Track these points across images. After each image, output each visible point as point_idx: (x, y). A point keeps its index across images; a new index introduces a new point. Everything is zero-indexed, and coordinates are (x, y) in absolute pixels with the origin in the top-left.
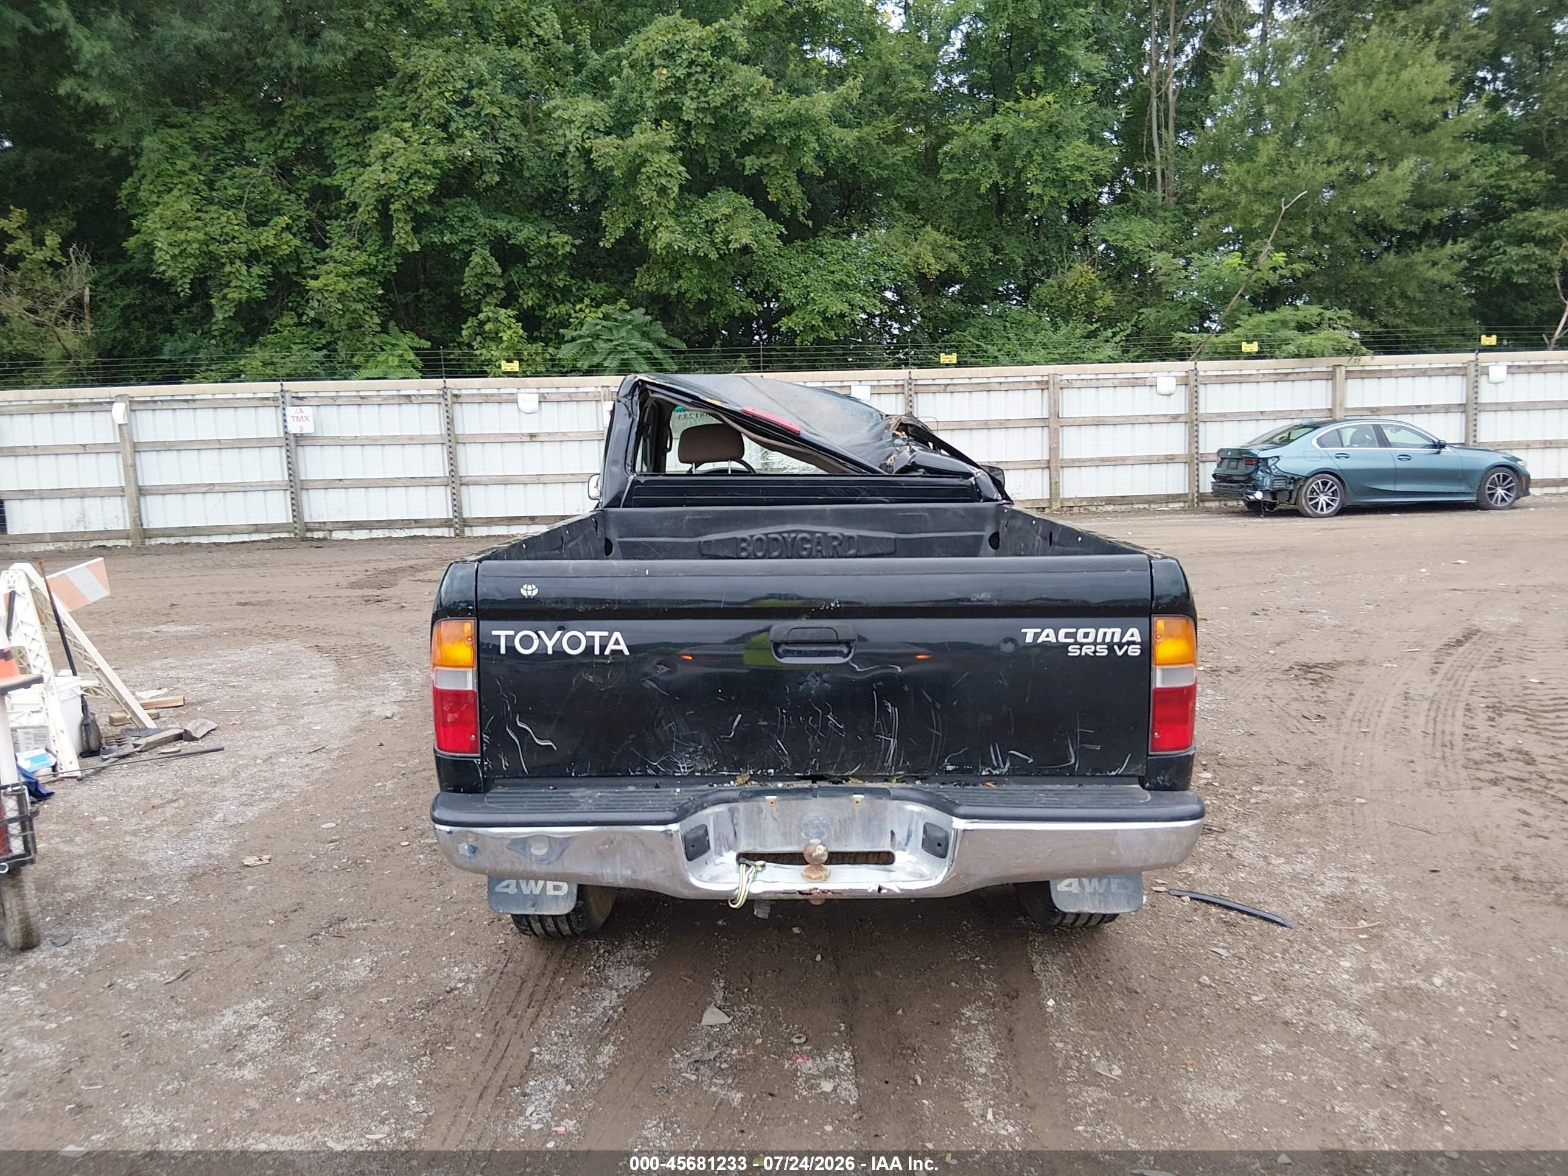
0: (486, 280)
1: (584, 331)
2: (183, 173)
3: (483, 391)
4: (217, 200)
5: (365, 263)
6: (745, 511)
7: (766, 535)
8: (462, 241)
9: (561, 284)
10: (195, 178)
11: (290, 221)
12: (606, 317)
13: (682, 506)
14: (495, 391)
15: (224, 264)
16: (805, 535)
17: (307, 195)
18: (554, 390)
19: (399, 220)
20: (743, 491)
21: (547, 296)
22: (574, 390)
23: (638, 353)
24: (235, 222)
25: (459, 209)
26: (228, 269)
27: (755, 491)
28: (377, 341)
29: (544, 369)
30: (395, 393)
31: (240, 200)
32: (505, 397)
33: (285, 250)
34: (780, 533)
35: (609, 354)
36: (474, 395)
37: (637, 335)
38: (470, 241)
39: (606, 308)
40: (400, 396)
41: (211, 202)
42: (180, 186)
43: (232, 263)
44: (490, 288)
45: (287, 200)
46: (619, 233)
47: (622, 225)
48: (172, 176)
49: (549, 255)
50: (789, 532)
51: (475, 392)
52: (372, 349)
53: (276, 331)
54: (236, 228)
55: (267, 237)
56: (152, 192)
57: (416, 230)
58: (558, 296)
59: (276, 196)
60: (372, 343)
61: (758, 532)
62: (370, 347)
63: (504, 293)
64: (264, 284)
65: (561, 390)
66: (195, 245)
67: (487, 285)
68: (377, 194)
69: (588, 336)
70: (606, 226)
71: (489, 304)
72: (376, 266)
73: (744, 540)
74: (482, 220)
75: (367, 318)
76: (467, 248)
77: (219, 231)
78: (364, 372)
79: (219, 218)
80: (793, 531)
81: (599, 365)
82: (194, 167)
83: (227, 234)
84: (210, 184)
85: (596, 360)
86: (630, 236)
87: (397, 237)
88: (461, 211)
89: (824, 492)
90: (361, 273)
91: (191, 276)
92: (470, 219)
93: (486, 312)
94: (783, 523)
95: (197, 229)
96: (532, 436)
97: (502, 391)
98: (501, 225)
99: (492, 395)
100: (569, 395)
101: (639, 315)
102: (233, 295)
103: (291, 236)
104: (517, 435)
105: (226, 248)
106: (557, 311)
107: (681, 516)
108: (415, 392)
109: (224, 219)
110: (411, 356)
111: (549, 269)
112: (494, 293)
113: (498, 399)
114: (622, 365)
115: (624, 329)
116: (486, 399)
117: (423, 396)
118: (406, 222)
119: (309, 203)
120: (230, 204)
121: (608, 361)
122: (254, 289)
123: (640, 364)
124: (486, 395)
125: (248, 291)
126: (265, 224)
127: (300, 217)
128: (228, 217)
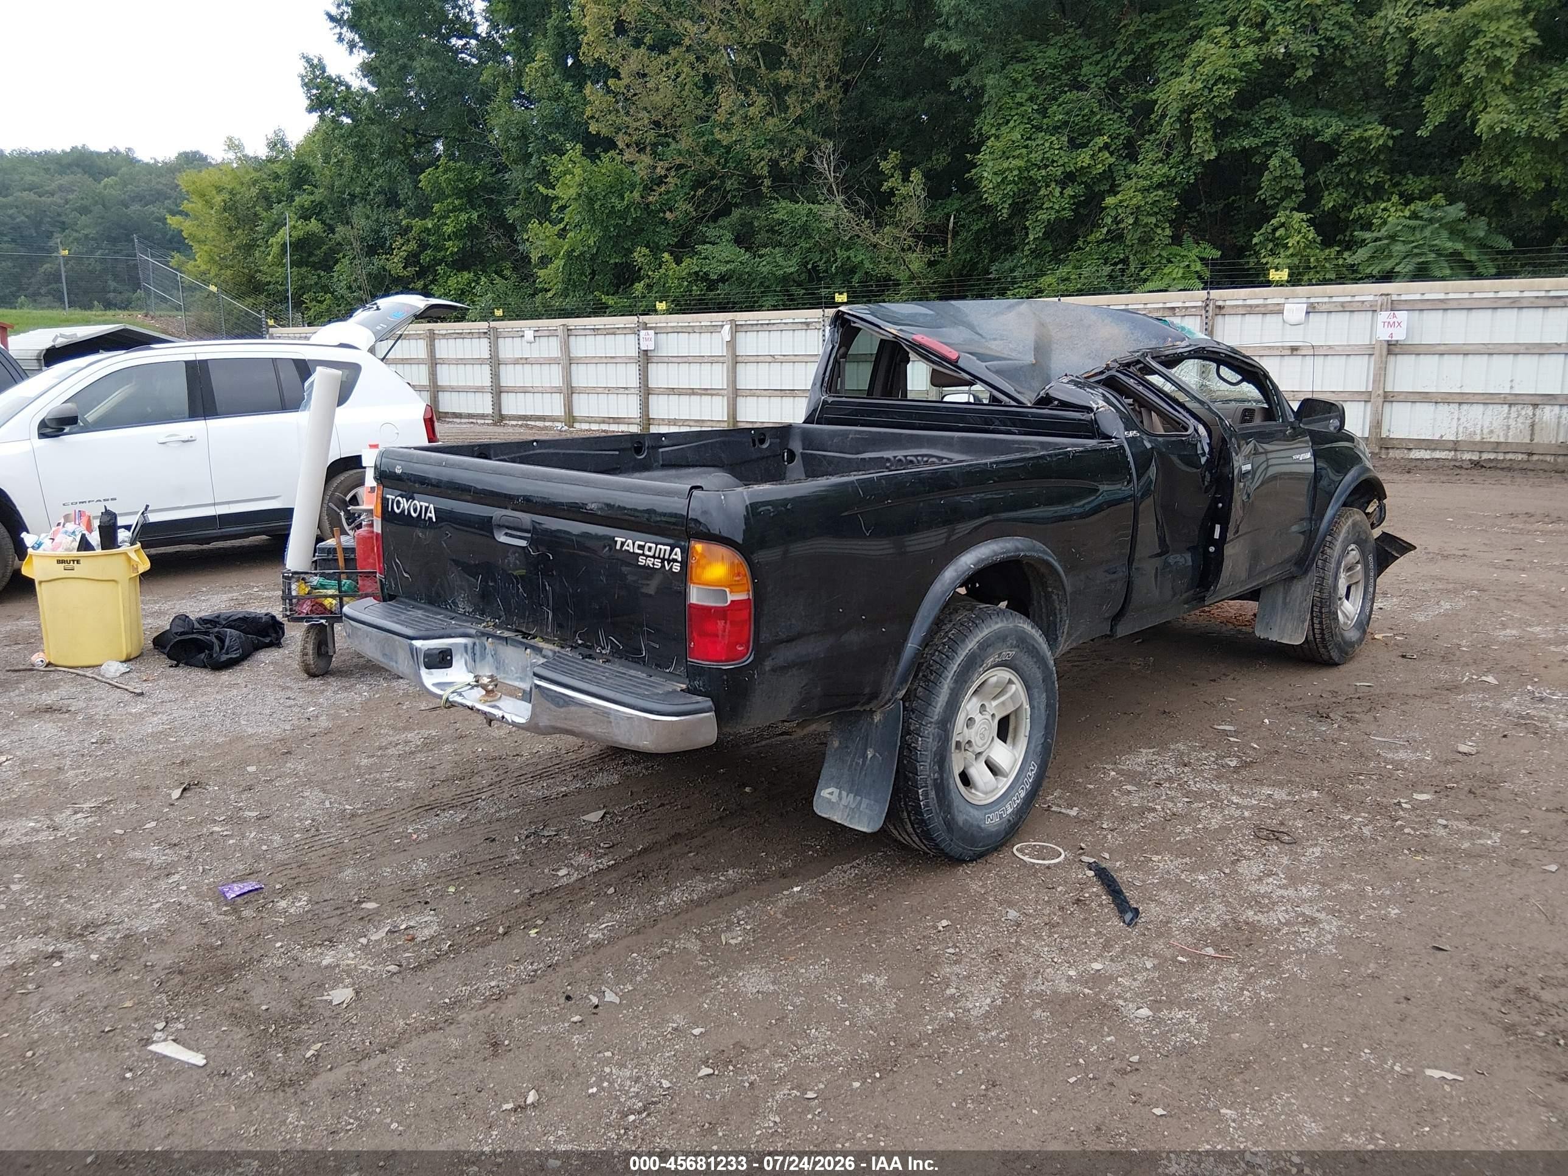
0: (1284, 183)
1: (1384, 232)
2: (1021, 104)
3: (1249, 302)
4: (1045, 127)
5: (1164, 175)
6: (892, 434)
7: (905, 457)
8: (1265, 144)
9: (1372, 181)
10: (1029, 108)
11: (1109, 141)
12: (1415, 216)
13: (856, 425)
14: (1261, 302)
15: (1040, 188)
16: (934, 459)
17: (1131, 112)
18: (1326, 300)
19: (1198, 129)
20: (900, 414)
21: (1356, 195)
22: (1349, 299)
23: (1440, 255)
24: (1056, 146)
25: (1267, 110)
26: (1043, 192)
27: (909, 416)
28: (1164, 254)
29: (1333, 276)
30: (1161, 305)
31: (1066, 123)
32: (1270, 308)
33: (1100, 168)
34: (916, 456)
35: (1405, 258)
36: (1237, 306)
37: (1445, 234)
38: (1274, 143)
39: (1418, 206)
40: (1164, 308)
41: (1039, 129)
42: (1015, 118)
43: (1048, 186)
44: (1289, 191)
45: (1109, 120)
46: (1440, 119)
47: (1445, 109)
48: (1011, 109)
49: (1361, 150)
50: (923, 456)
51: (1240, 303)
52: (1159, 262)
53: (1079, 248)
54: (1057, 152)
55: (1084, 158)
56: (993, 125)
57: (1216, 138)
58: (1369, 194)
59: (1098, 117)
60: (1159, 255)
61: (900, 454)
62: (1158, 259)
63: (1304, 195)
64: (1074, 204)
65: (1334, 299)
66: (1016, 173)
67: (1286, 188)
68: (1181, 104)
69: (1386, 238)
70: (1428, 112)
71: (1285, 209)
72: (1175, 178)
73: (888, 460)
74: (1289, 120)
75: (1159, 231)
76: (1268, 150)
77: (1040, 158)
78: (1149, 285)
79: (1043, 144)
80: (926, 455)
81: (1392, 271)
82: (1031, 99)
83: (1048, 159)
84: (1043, 112)
85: (1388, 265)
86: (1454, 119)
87: (1194, 146)
88: (1269, 112)
89: (962, 419)
90: (1160, 186)
91: (1010, 202)
92: (1277, 119)
93: (1281, 217)
94: (921, 447)
95: (1020, 156)
96: (1294, 349)
97: (1269, 301)
98: (1307, 123)
99: (1257, 306)
100: (1343, 304)
101: (1456, 211)
102: (1043, 216)
103: (1107, 155)
104: (1277, 348)
105: (1043, 172)
106: (1362, 211)
107: (845, 434)
108: (1180, 304)
109: (1047, 145)
110: (1198, 266)
111: (1360, 166)
112: (1293, 196)
113: (1263, 310)
114: (1420, 270)
115: (1429, 229)
116: (1251, 310)
117: (1187, 308)
118: (1206, 130)
119: (1131, 120)
120: (1056, 130)
121: (1402, 265)
122: (1064, 209)
123: (1441, 268)
124: (1251, 306)
125: (1058, 212)
126: (1085, 145)
127: (1119, 134)
128: (1051, 143)
